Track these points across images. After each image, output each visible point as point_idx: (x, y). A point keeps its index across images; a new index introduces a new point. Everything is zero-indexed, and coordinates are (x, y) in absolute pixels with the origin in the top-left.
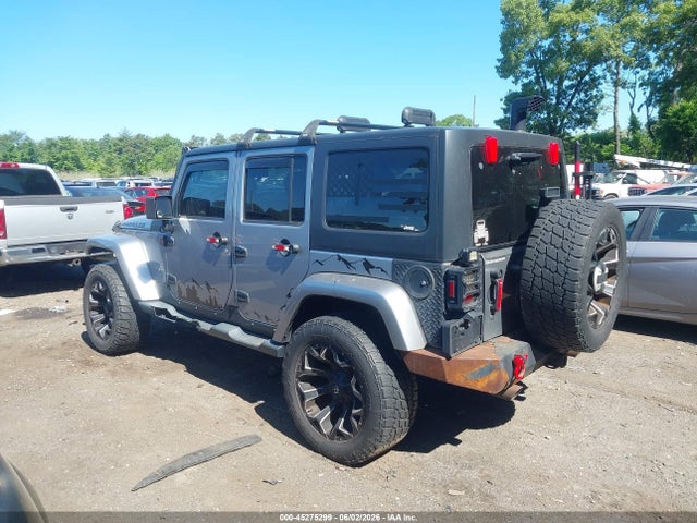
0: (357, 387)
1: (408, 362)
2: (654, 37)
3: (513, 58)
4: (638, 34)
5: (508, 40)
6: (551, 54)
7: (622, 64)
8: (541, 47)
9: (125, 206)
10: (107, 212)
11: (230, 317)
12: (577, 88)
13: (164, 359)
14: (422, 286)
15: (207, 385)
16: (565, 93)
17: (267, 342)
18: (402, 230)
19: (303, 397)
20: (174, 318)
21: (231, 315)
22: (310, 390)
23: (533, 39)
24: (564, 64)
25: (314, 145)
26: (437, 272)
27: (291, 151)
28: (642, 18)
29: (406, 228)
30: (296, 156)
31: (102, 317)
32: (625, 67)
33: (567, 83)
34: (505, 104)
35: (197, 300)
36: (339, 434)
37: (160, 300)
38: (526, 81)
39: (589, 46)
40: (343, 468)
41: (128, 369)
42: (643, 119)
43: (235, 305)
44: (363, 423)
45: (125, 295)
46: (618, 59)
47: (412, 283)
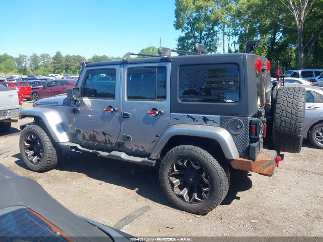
0: (206, 177)
1: (232, 164)
2: (239, 14)
3: (181, 21)
4: (232, 12)
5: (178, 13)
6: (197, 20)
7: (226, 26)
8: (192, 16)
9: (18, 92)
10: (9, 96)
11: (118, 148)
12: (208, 35)
13: (71, 171)
14: (237, 128)
15: (104, 183)
16: (203, 37)
17: (146, 159)
18: (225, 102)
19: (172, 185)
20: (81, 150)
21: (120, 147)
22: (176, 181)
23: (189, 12)
24: (202, 25)
25: (171, 61)
26: (245, 121)
27: (156, 64)
28: (234, 6)
29: (227, 101)
30: (159, 67)
31: (32, 152)
32: (228, 27)
33: (204, 33)
34: (178, 42)
35: (97, 141)
36: (195, 200)
37: (70, 141)
38: (187, 32)
39: (213, 17)
40: (199, 216)
41: (55, 179)
42: (233, 50)
43: (122, 142)
44: (210, 194)
45: (49, 140)
46: (224, 23)
47: (232, 127)
